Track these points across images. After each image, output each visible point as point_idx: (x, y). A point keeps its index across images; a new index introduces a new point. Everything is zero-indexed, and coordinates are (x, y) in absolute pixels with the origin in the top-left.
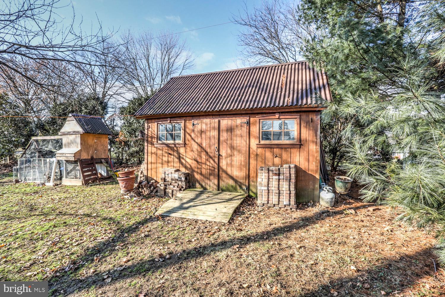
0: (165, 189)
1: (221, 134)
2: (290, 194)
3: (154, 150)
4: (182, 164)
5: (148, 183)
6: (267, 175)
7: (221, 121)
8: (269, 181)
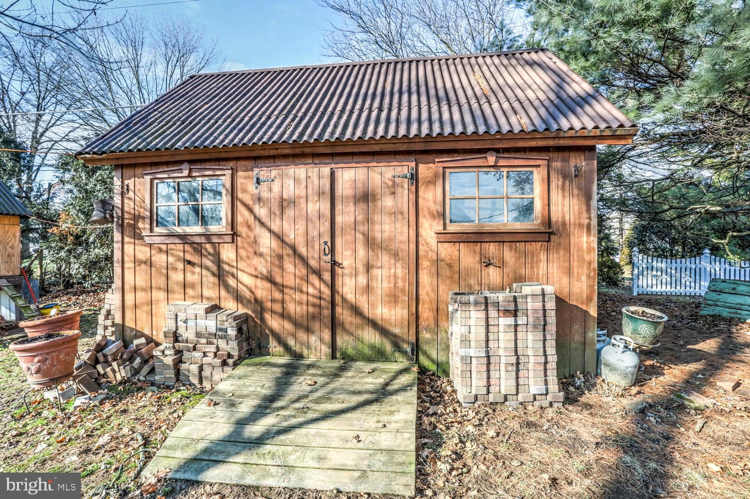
0: (178, 362)
1: (339, 207)
2: (546, 363)
3: (143, 252)
4: (227, 287)
5: (126, 346)
6: (482, 315)
7: (339, 174)
8: (488, 332)
